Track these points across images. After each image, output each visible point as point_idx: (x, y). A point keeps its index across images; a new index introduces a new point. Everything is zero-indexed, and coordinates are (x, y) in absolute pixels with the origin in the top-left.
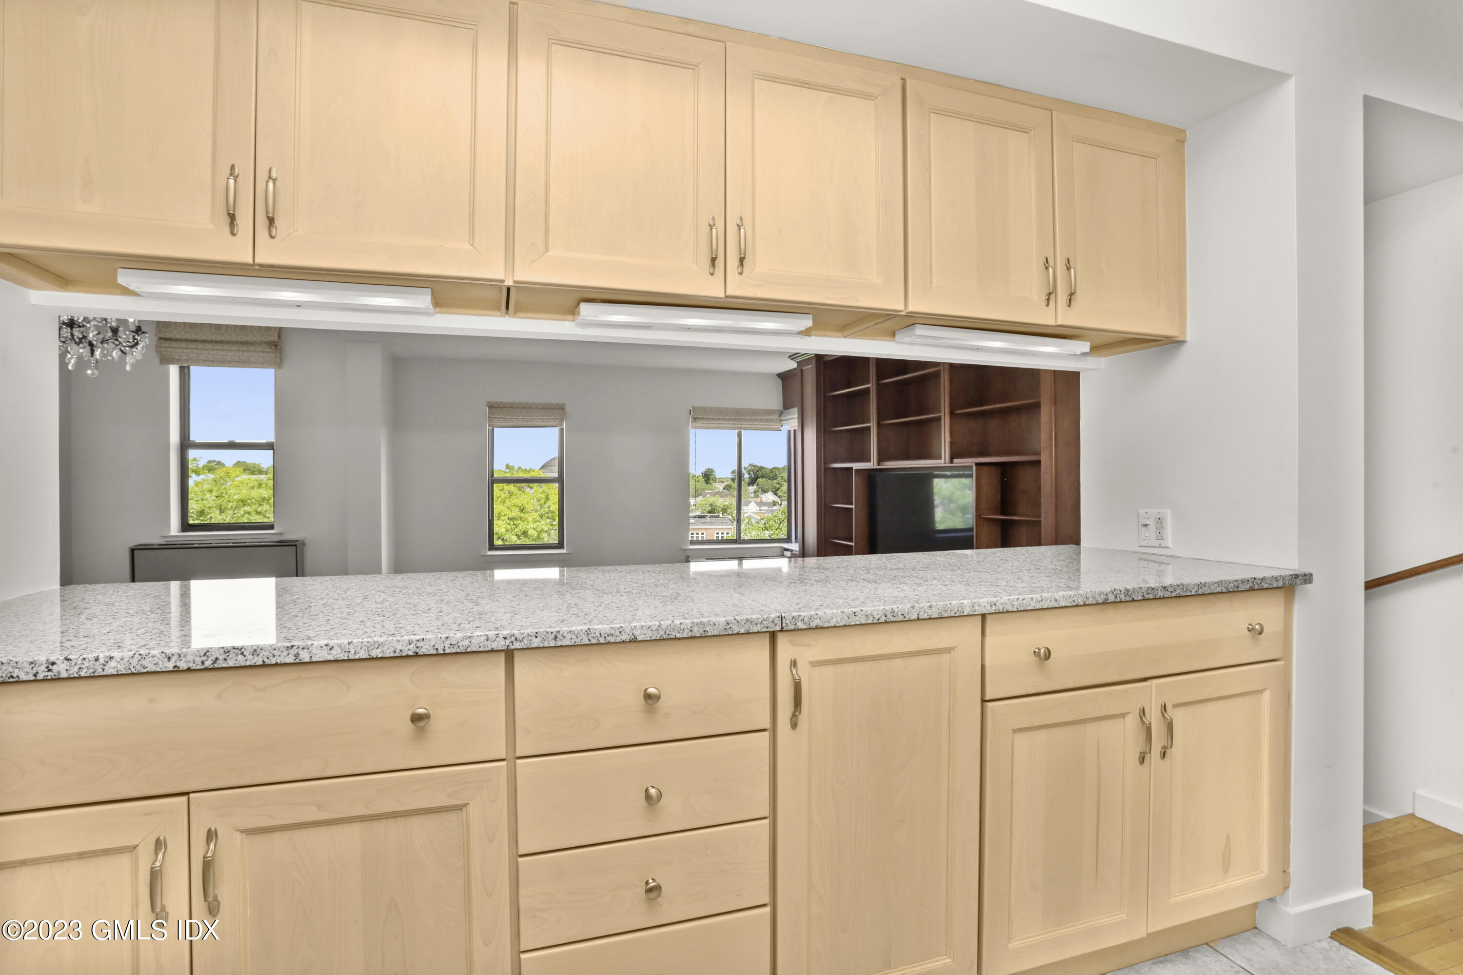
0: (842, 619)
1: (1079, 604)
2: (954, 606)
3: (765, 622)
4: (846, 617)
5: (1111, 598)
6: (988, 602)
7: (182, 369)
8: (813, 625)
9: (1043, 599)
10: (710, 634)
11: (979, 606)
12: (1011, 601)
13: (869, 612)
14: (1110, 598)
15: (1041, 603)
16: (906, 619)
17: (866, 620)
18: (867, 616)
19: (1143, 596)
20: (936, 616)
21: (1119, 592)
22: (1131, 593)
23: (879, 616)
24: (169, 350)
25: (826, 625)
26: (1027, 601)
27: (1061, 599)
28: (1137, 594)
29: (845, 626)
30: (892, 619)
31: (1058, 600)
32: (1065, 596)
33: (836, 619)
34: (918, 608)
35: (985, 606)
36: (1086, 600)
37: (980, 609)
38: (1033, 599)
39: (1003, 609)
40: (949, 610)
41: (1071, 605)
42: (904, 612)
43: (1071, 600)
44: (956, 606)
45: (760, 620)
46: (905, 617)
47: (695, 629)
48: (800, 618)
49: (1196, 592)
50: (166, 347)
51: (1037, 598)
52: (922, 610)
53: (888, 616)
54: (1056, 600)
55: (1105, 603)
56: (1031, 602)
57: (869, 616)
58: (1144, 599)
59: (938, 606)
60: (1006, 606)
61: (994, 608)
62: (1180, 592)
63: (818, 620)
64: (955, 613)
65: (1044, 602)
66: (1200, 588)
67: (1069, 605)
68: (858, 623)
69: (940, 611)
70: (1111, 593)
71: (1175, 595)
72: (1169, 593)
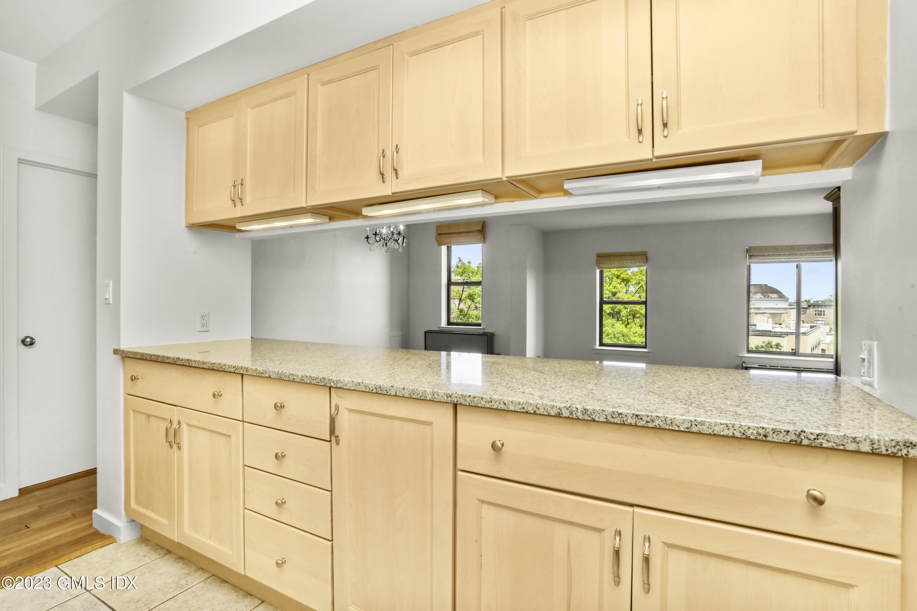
0: (353, 386)
1: (529, 412)
2: (420, 391)
3: (317, 379)
4: (354, 385)
5: (566, 413)
6: (444, 393)
7: (448, 247)
8: (339, 386)
9: (493, 401)
10: (296, 381)
11: (438, 395)
12: (464, 397)
13: (367, 385)
14: (564, 413)
15: (491, 404)
16: (388, 394)
17: (365, 389)
18: (366, 387)
19: (607, 419)
20: (408, 396)
21: (574, 409)
22: (591, 413)
23: (372, 388)
24: (440, 239)
25: (345, 387)
26: (477, 400)
27: (510, 403)
28: (598, 415)
29: (354, 390)
30: (380, 392)
31: (507, 404)
32: (514, 402)
33: (349, 384)
34: (395, 388)
35: (442, 397)
36: (537, 410)
37: (438, 398)
38: (483, 399)
39: (457, 401)
40: (416, 393)
41: (521, 411)
42: (386, 389)
43: (520, 407)
44: (421, 392)
45: (315, 378)
46: (387, 392)
47: (290, 377)
48: (333, 381)
49: (687, 428)
50: (439, 238)
51: (486, 399)
52: (398, 390)
53: (378, 390)
54: (505, 404)
55: (559, 415)
56: (482, 401)
57: (367, 387)
58: (608, 422)
59: (408, 389)
60: (460, 400)
61: (449, 399)
62: (661, 424)
63: (340, 383)
64: (421, 397)
65: (493, 403)
66: (694, 425)
67: (519, 410)
68: (361, 390)
69: (410, 393)
70: (565, 409)
71: (654, 426)
72: (644, 422)
